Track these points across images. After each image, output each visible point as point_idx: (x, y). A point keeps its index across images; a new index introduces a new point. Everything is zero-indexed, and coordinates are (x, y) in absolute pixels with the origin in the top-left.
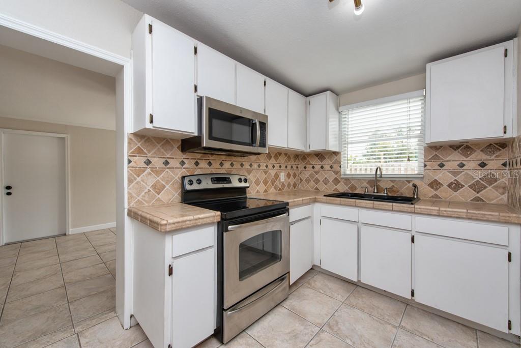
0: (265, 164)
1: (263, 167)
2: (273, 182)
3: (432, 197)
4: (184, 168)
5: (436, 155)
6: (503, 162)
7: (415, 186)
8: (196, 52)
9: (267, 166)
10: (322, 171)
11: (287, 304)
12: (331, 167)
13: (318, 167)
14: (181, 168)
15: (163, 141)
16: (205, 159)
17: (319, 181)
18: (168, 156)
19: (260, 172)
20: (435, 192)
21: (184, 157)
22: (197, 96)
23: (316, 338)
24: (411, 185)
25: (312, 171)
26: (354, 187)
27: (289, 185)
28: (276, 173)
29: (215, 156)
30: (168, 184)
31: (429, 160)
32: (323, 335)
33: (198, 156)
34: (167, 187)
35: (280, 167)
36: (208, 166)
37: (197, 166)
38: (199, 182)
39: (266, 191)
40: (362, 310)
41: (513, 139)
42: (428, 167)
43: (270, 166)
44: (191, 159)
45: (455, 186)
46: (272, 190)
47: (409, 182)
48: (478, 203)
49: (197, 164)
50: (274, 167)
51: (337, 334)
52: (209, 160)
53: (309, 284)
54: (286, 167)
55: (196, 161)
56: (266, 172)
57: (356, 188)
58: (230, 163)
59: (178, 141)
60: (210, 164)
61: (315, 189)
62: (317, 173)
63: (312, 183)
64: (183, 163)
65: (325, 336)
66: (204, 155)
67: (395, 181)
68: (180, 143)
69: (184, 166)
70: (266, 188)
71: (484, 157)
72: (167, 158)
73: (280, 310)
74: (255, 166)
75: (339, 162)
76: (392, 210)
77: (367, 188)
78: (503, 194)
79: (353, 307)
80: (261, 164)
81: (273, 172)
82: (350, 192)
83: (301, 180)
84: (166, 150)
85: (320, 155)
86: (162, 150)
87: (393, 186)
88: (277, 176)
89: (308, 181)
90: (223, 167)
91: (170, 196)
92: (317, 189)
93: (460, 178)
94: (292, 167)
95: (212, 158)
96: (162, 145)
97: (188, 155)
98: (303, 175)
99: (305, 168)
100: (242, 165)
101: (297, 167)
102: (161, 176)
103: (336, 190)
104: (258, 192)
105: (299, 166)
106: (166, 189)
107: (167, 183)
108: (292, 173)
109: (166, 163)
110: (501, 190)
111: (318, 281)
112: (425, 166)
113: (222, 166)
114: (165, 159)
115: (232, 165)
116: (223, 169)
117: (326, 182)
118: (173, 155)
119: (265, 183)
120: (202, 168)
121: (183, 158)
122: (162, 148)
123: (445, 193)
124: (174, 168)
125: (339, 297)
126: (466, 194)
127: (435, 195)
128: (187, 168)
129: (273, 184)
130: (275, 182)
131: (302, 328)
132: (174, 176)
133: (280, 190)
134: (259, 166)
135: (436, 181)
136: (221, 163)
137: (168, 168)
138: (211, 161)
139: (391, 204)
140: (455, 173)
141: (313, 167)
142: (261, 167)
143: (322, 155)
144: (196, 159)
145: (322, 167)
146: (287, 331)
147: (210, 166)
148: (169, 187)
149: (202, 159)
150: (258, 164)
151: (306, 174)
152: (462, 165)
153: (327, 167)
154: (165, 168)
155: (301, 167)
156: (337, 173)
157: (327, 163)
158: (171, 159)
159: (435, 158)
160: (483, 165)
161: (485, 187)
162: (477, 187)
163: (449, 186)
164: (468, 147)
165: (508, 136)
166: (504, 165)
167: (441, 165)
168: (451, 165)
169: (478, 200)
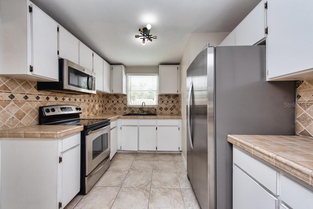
0: (88, 100)
1: (87, 101)
2: (92, 110)
3: (160, 113)
4: (39, 101)
6: (177, 101)
7: (155, 109)
8: (58, 30)
9: (89, 101)
10: (118, 104)
11: (110, 169)
12: (123, 102)
13: (115, 102)
14: (37, 101)
15: (23, 82)
16: (53, 96)
17: (116, 109)
18: (27, 93)
19: (85, 105)
20: (161, 111)
21: (39, 93)
22: (59, 57)
23: (128, 174)
24: (154, 109)
25: (112, 104)
26: (133, 111)
27: (100, 111)
28: (94, 105)
29: (59, 93)
30: (27, 113)
31: (159, 100)
32: (130, 173)
33: (48, 93)
34: (27, 114)
35: (95, 101)
36: (55, 100)
37: (48, 100)
38: (53, 110)
39: (88, 115)
40: (141, 160)
41: (179, 94)
42: (159, 102)
43: (90, 101)
44: (44, 95)
45: (166, 109)
46: (91, 115)
47: (153, 108)
48: (172, 114)
49: (48, 98)
50: (92, 101)
51: (135, 170)
52: (55, 96)
53: (117, 158)
54: (98, 101)
55: (47, 96)
56: (88, 104)
57: (134, 112)
58: (69, 98)
59: (35, 82)
60: (56, 99)
61: (114, 113)
62: (115, 104)
63: (112, 110)
64: (38, 98)
65: (132, 172)
66: (52, 93)
67: (149, 108)
68: (36, 84)
69: (39, 100)
70: (88, 113)
71: (173, 99)
72: (27, 94)
73: (107, 172)
74: (83, 100)
75: (126, 99)
76: (150, 119)
77: (139, 111)
79: (138, 160)
80: (86, 99)
81: (92, 104)
82: (132, 113)
83: (106, 108)
84: (26, 88)
85: (117, 96)
86: (23, 88)
87: (148, 110)
88: (94, 106)
89: (110, 109)
90: (65, 101)
91: (29, 121)
92: (115, 113)
93: (167, 106)
94: (101, 101)
95: (57, 95)
96: (23, 85)
97: (41, 92)
98: (107, 106)
99: (108, 102)
100: (75, 100)
101: (104, 102)
102: (22, 107)
103: (125, 113)
104: (84, 116)
105: (104, 101)
106: (26, 116)
107: (27, 111)
108: (101, 104)
109: (26, 97)
110: (177, 110)
111: (121, 156)
112: (158, 102)
113: (63, 100)
114: (25, 95)
115: (70, 100)
116: (64, 102)
117: (120, 109)
118: (31, 93)
119: (88, 110)
120: (51, 101)
121: (39, 95)
122: (23, 87)
123: (164, 111)
124: (31, 101)
125: (132, 159)
126: (169, 111)
128: (41, 101)
129: (92, 111)
130: (93, 110)
131: (121, 174)
132: (32, 107)
133: (95, 114)
134: (85, 101)
135: (161, 107)
136: (63, 98)
137: (27, 101)
138: (57, 97)
139: (150, 116)
140: (166, 105)
141: (113, 102)
142: (86, 102)
143: (118, 95)
144: (47, 95)
145: (118, 102)
146: (115, 177)
147: (56, 100)
148: (28, 114)
149: (51, 96)
150: (84, 99)
151: (109, 105)
152: (168, 102)
153: (120, 102)
154: (25, 101)
155: (106, 102)
156: (126, 104)
157: (120, 100)
158: (30, 95)
159: (161, 99)
160: (173, 102)
161: (173, 109)
162: (171, 109)
163: (165, 109)
164: (169, 96)
165: (178, 93)
166: (177, 102)
167: (163, 102)
168: (165, 102)
169: (172, 113)
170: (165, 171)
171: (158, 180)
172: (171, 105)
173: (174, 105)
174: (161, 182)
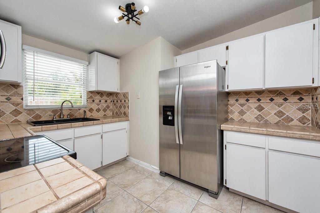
5: (91, 96)
7: (85, 111)
12: (8, 99)
20: (91, 114)
31: (89, 98)
45: (98, 110)
47: (79, 109)
57: (40, 117)
67: (72, 109)
71: (106, 98)
75: (19, 94)
77: (54, 115)
78: (111, 112)
87: (71, 112)
93: (100, 107)
110: (111, 111)
112: (87, 101)
123: (95, 114)
126: (102, 113)
127: (91, 115)
135: (91, 108)
140: (98, 105)
152: (100, 101)
153: (3, 99)
157: (0, 95)
159: (91, 97)
160: (106, 101)
161: (107, 110)
162: (105, 110)
163: (96, 110)
164: (102, 94)
165: (118, 92)
166: (111, 101)
167: (93, 101)
168: (97, 101)
169: (105, 115)
170: (136, 182)
171: (145, 194)
172: (105, 105)
173: (108, 105)
174: (149, 194)
